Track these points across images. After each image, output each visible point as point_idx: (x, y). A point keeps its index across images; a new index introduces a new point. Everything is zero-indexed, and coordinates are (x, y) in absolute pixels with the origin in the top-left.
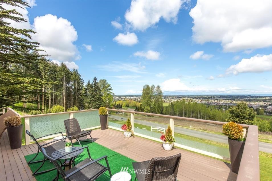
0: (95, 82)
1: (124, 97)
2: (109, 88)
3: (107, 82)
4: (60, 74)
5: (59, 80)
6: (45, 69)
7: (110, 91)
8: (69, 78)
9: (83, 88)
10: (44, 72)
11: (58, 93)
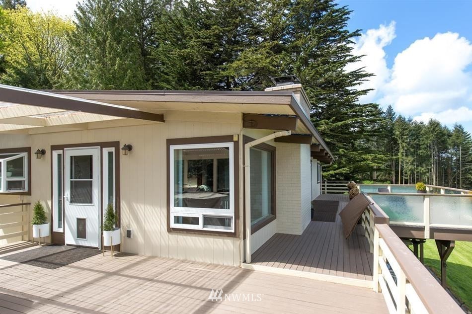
4: (427, 138)
5: (425, 148)
6: (403, 135)
8: (444, 142)
10: (402, 138)
11: (423, 169)
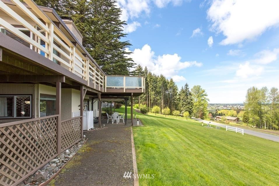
0: (186, 88)
1: (231, 106)
2: (204, 93)
3: (201, 88)
4: (160, 83)
5: (159, 88)
6: (150, 81)
7: (205, 96)
8: (166, 86)
9: (177, 94)
11: (158, 98)
